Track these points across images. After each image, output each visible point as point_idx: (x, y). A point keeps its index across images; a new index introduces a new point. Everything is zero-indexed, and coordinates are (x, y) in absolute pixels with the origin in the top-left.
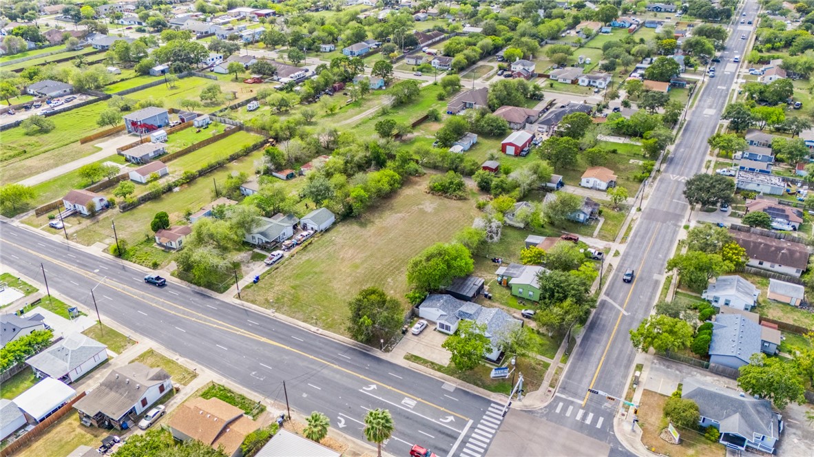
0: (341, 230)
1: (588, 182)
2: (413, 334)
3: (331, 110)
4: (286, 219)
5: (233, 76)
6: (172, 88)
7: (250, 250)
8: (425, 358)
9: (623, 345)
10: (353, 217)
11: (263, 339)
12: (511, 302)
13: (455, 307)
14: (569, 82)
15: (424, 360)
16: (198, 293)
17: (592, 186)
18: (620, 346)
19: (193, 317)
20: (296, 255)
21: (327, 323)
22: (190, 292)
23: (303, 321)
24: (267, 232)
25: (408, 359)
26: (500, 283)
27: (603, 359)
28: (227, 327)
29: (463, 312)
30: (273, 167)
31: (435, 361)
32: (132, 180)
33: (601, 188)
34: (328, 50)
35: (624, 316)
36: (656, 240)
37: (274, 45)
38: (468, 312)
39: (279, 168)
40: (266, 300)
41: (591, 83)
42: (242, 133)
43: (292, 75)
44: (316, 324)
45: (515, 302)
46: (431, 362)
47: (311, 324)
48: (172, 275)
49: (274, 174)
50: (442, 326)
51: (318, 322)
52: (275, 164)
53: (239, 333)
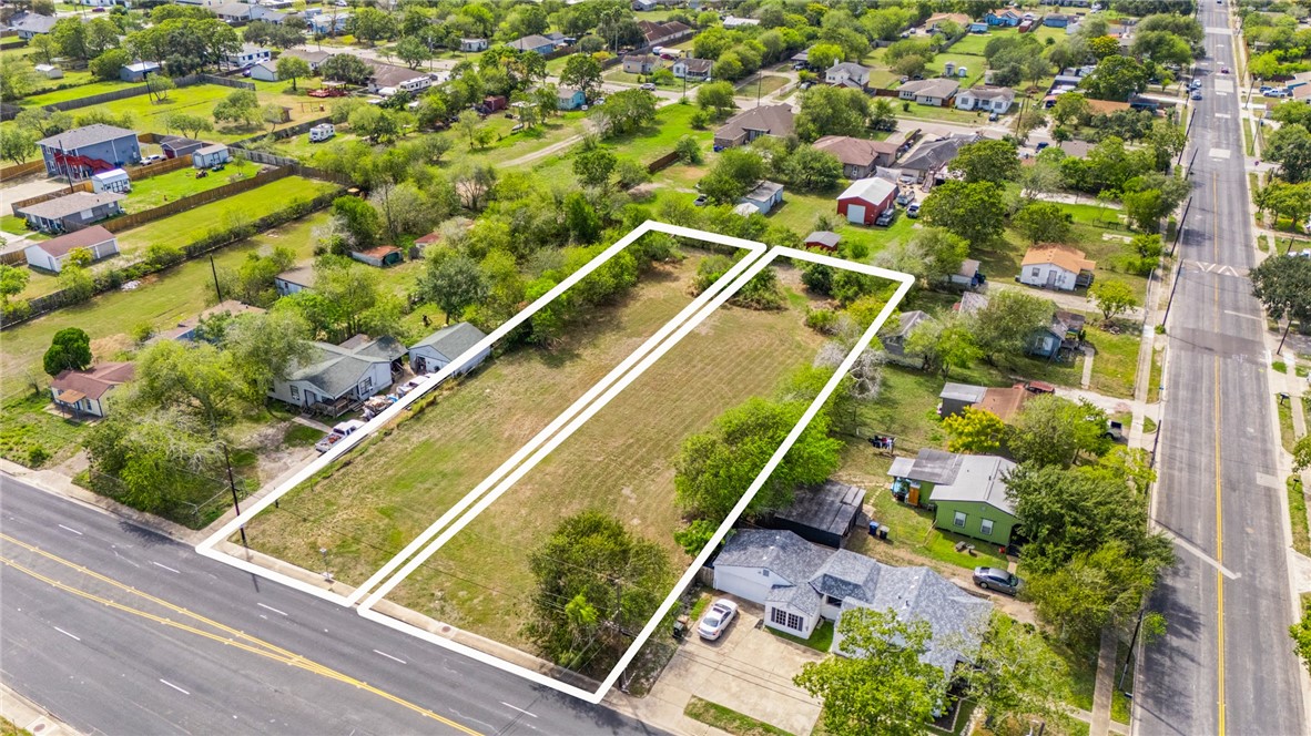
0: (505, 372)
1: (1035, 274)
2: (703, 639)
3: (482, 141)
4: (376, 348)
5: (287, 84)
6: (160, 101)
7: (284, 420)
8: (745, 711)
9: (1257, 662)
10: (530, 344)
11: (296, 661)
12: (937, 547)
13: (811, 565)
14: (939, 102)
15: (743, 718)
16: (134, 529)
17: (1045, 282)
18: (1250, 665)
19: (109, 598)
20: (395, 432)
21: (471, 611)
22: (115, 525)
23: (408, 606)
24: (326, 378)
25: (697, 716)
26: (900, 498)
27: (1222, 707)
28: (200, 626)
29: (836, 580)
30: (352, 241)
31: (773, 723)
32: (32, 267)
33: (1064, 286)
34: (475, 47)
35: (1226, 580)
36: (1225, 394)
37: (373, 38)
38: (847, 579)
39: (366, 242)
40: (314, 546)
41: (980, 105)
42: (296, 179)
43: (405, 83)
44: (442, 611)
45: (950, 548)
46: (762, 725)
47: (428, 612)
48: (77, 482)
49: (355, 254)
50: (778, 616)
51: (448, 609)
52: (357, 233)
53: (230, 642)
